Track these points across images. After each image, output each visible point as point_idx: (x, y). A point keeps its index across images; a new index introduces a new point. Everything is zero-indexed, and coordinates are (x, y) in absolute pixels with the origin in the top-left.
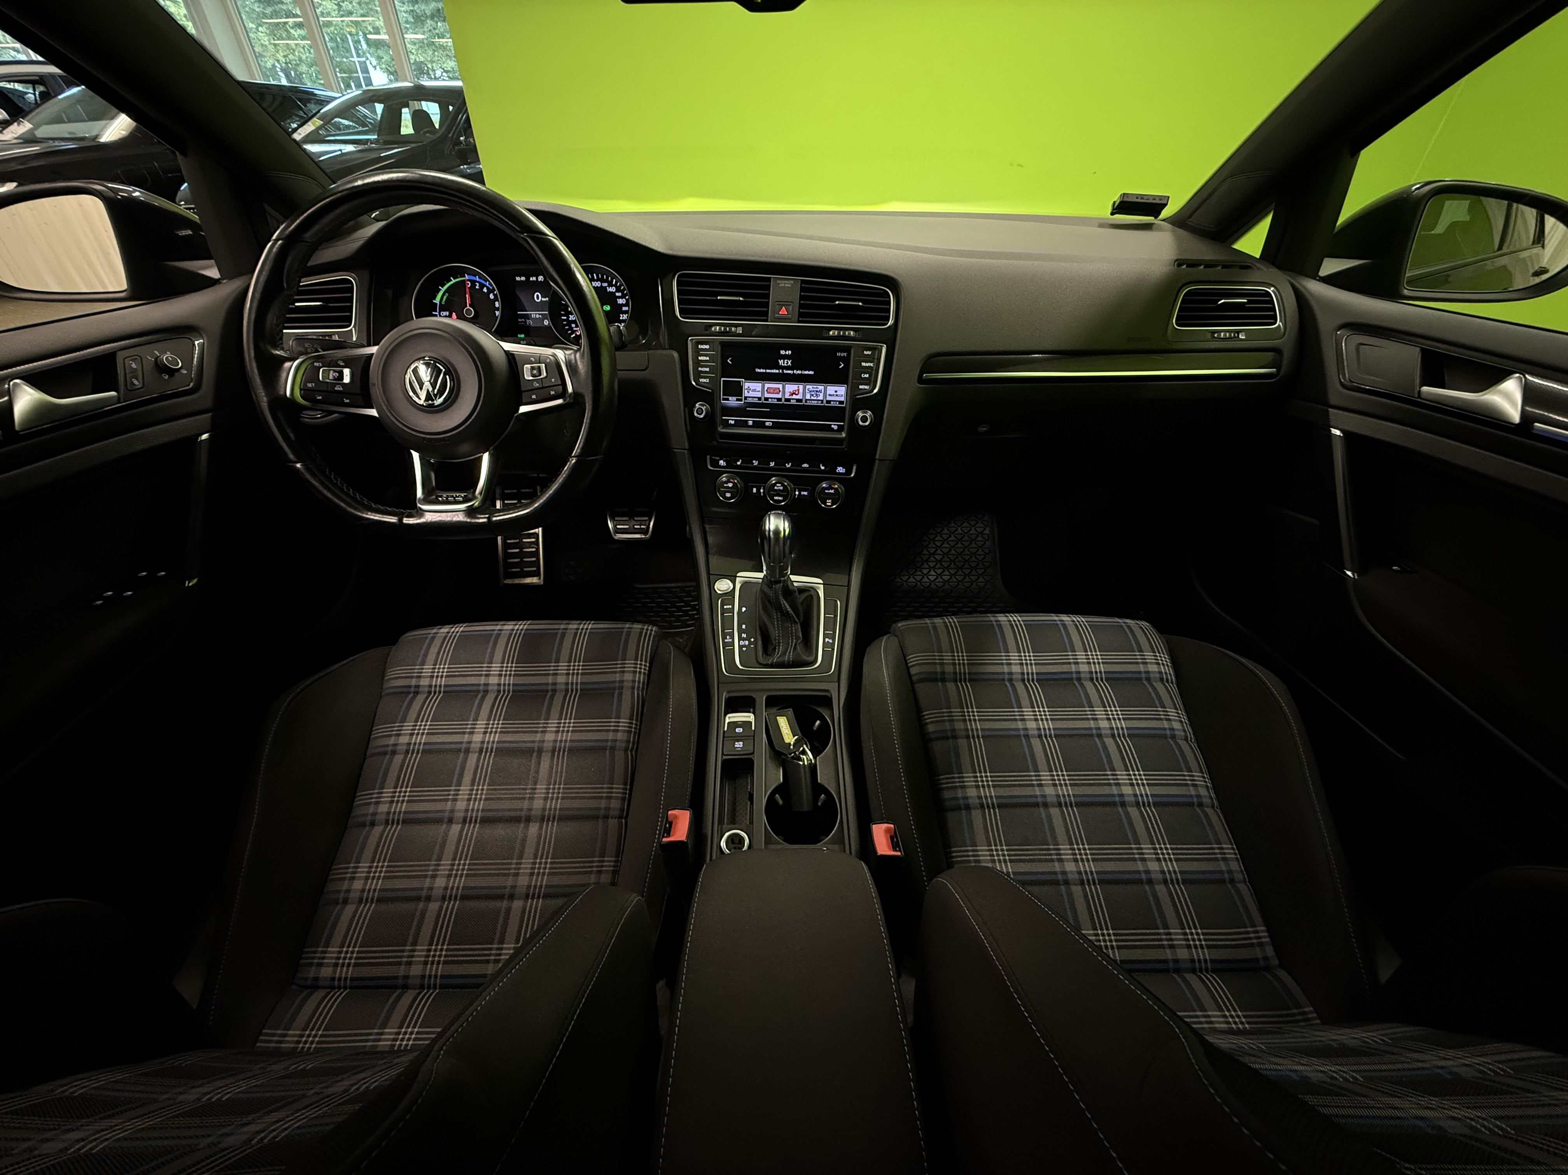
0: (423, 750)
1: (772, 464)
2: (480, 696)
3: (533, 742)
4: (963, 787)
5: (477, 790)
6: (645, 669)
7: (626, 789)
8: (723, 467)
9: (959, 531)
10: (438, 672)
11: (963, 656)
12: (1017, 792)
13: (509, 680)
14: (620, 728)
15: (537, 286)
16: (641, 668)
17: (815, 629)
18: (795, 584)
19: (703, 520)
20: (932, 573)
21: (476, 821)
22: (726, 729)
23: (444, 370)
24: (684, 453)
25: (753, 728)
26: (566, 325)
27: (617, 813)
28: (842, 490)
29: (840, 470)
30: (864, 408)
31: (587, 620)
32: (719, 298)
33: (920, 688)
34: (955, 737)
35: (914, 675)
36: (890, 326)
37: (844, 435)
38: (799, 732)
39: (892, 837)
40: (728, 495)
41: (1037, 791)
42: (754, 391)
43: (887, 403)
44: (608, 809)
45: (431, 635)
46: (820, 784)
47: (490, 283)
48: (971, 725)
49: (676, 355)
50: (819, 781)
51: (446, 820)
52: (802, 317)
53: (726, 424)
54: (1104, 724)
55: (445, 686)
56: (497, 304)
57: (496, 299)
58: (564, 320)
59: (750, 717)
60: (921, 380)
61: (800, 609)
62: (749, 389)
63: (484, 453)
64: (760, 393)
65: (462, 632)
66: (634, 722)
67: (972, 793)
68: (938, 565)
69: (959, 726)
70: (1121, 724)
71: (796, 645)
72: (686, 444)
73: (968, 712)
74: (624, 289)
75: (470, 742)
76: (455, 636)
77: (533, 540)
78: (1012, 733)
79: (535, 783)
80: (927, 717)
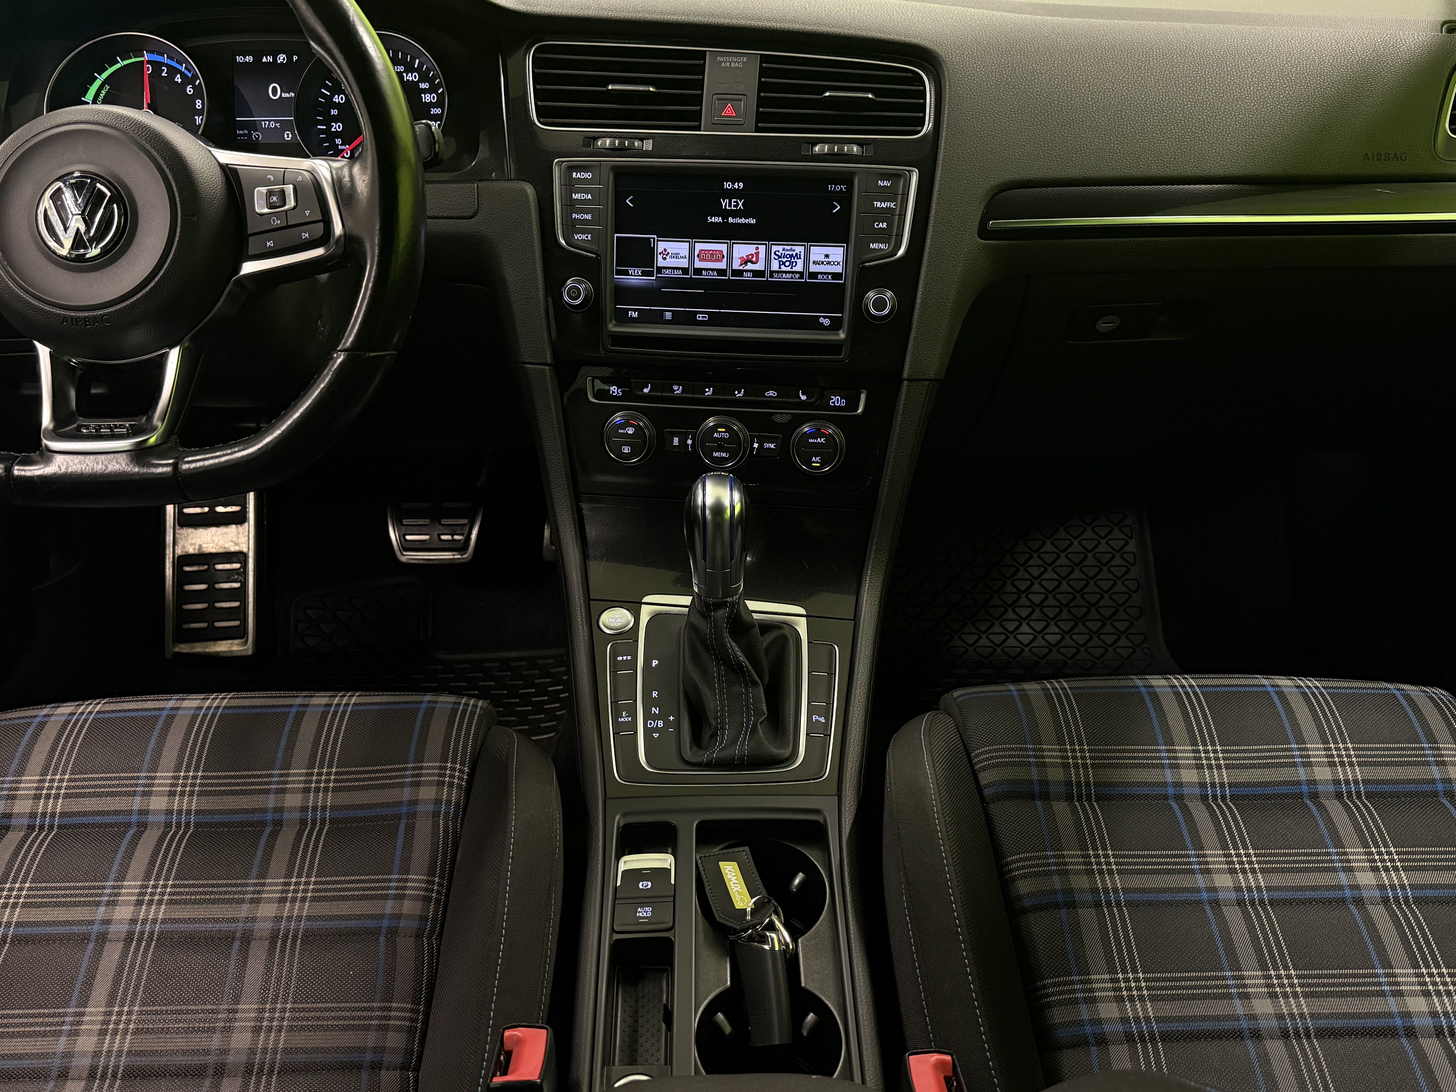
0: (14, 937)
1: (709, 392)
2: (131, 832)
3: (234, 920)
4: (1092, 1001)
5: (120, 1014)
6: (460, 778)
7: (417, 1012)
8: (616, 398)
9: (1076, 547)
10: (50, 788)
11: (1082, 751)
12: (1198, 1009)
13: (190, 802)
14: (408, 892)
15: (275, 72)
16: (452, 776)
17: (792, 697)
18: (755, 616)
19: (576, 498)
20: (1025, 628)
21: (114, 1076)
22: (619, 884)
23: (109, 194)
24: (544, 371)
25: (673, 882)
26: (324, 140)
27: (399, 1059)
28: (840, 437)
29: (836, 400)
30: (881, 285)
31: (347, 690)
32: (610, 87)
33: (1000, 811)
34: (1072, 905)
35: (989, 785)
36: (925, 136)
37: (842, 335)
38: (762, 889)
39: (948, 1080)
40: (626, 450)
41: (1239, 1007)
42: (676, 256)
43: (922, 276)
44: (380, 1050)
45: (38, 719)
46: (805, 991)
47: (189, 66)
48: (1103, 881)
49: (530, 189)
50: (803, 985)
51: (54, 1073)
52: (762, 120)
53: (622, 318)
54: (1366, 879)
55: (63, 815)
56: (199, 104)
57: (198, 93)
58: (322, 131)
59: (666, 860)
60: (984, 232)
61: (765, 663)
62: (665, 254)
63: (172, 347)
64: (686, 260)
65: (98, 712)
66: (437, 880)
67: (1108, 1011)
68: (1037, 614)
69: (1081, 882)
70: (1400, 878)
71: (755, 725)
72: (548, 354)
73: (1097, 856)
74: (435, 77)
75: (107, 922)
76: (85, 721)
77: (237, 566)
78: (1184, 896)
79: (236, 1000)
80: (1014, 866)
